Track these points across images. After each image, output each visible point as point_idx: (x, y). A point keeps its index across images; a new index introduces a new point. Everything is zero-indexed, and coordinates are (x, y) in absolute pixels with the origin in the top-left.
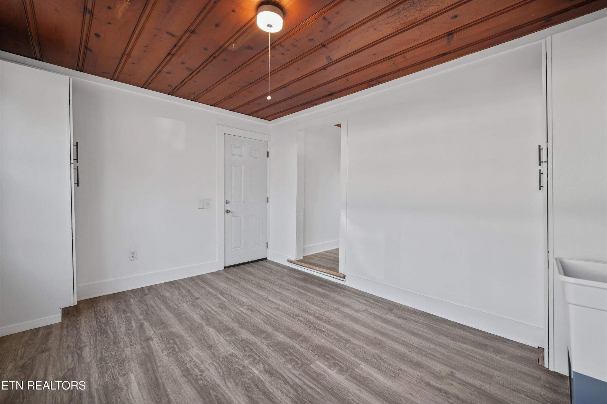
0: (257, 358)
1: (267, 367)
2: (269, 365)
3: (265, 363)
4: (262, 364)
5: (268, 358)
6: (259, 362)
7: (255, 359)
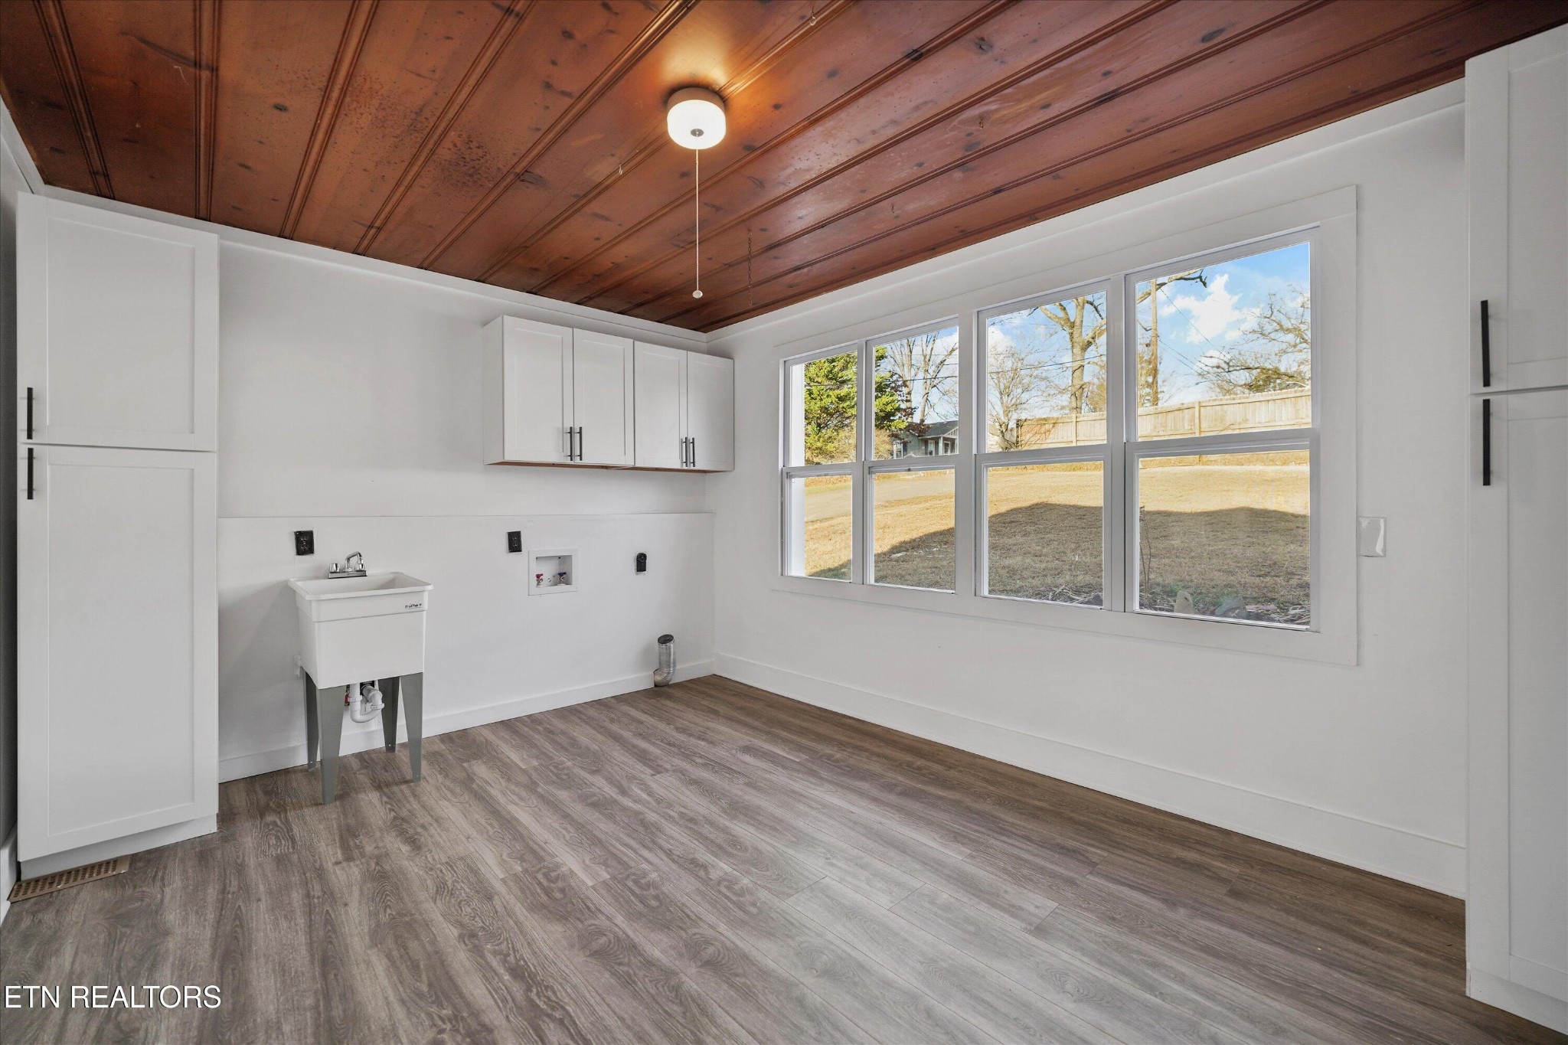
0: (724, 890)
1: (702, 873)
2: (697, 877)
3: (706, 881)
4: (711, 880)
5: (698, 889)
6: (719, 883)
7: (727, 887)
